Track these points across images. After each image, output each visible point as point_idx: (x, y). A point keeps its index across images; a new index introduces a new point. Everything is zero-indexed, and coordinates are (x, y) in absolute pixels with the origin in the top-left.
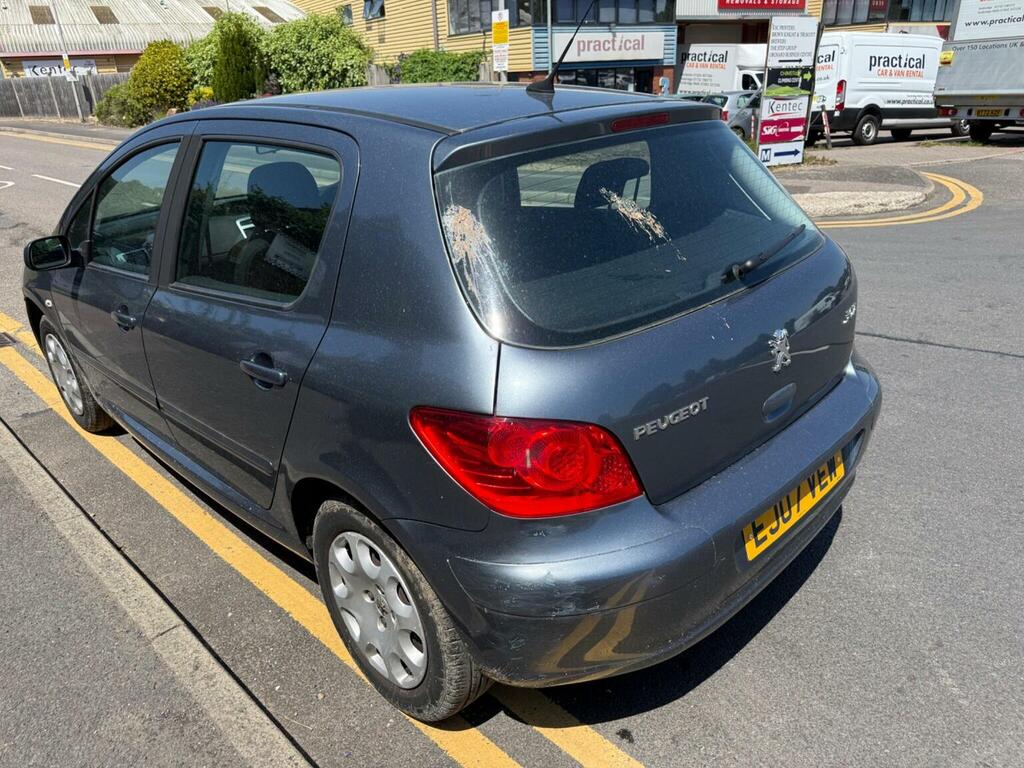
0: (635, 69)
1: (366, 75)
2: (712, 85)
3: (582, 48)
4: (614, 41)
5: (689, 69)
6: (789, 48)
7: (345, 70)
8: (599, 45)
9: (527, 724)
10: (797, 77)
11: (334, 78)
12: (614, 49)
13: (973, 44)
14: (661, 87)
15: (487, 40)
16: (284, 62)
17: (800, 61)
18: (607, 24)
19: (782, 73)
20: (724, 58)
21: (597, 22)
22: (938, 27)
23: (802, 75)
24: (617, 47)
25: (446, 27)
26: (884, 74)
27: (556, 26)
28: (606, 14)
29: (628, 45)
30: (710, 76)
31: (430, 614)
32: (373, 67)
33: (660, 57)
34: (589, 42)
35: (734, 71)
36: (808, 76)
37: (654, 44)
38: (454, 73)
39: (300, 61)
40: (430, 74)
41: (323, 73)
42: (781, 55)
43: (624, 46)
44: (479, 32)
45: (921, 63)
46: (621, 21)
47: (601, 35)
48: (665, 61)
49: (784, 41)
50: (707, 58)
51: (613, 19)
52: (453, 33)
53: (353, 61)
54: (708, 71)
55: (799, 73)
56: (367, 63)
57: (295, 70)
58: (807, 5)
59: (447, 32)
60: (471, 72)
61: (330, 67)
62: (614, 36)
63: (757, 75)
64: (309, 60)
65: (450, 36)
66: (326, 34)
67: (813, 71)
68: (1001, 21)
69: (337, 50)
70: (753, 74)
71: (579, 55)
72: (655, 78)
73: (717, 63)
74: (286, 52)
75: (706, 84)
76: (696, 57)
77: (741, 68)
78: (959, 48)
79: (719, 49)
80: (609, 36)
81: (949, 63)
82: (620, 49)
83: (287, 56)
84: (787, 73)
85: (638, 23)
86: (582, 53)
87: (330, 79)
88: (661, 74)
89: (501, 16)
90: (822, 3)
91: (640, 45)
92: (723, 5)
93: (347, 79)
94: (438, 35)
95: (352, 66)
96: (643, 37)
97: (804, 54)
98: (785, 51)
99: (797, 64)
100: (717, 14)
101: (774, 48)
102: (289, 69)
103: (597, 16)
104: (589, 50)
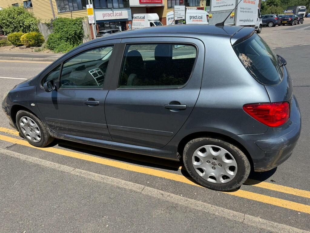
0: (120, 22)
1: (38, 26)
2: (141, 26)
3: (104, 16)
4: (113, 13)
5: (134, 21)
6: (179, 14)
7: (30, 25)
8: (109, 15)
9: (250, 185)
10: (182, 22)
11: (25, 28)
12: (114, 16)
13: (216, 12)
14: (129, 27)
15: (72, 14)
16: (4, 23)
17: (182, 18)
18: (111, 8)
19: (178, 21)
20: (144, 18)
21: (107, 8)
22: (197, 8)
23: (183, 22)
24: (114, 15)
25: (56, 10)
26: (194, 21)
27: (95, 9)
28: (110, 5)
29: (118, 15)
30: (140, 23)
31: (243, 159)
32: (40, 24)
33: (127, 18)
34: (106, 14)
35: (147, 21)
36: (184, 22)
37: (124, 14)
38: (74, 25)
39: (11, 23)
40: (64, 25)
41: (21, 26)
42: (177, 16)
43: (116, 15)
44: (70, 11)
45: (201, 18)
46: (114, 7)
47: (109, 12)
48: (129, 19)
49: (178, 12)
50: (139, 18)
51: (112, 7)
52: (59, 12)
53: (32, 22)
54: (140, 22)
55: (182, 21)
56: (38, 22)
57: (9, 26)
58: (163, 2)
59: (57, 12)
60: (80, 24)
61: (23, 24)
62: (113, 12)
63: (154, 22)
64: (14, 22)
65: (58, 13)
66: (20, 13)
67: (185, 20)
68: (222, 6)
69: (25, 18)
70: (153, 22)
71: (104, 18)
72: (127, 24)
73: (142, 19)
74: (4, 20)
75: (140, 26)
76: (135, 18)
77: (149, 20)
78: (213, 13)
79: (142, 15)
80: (111, 12)
81: (211, 17)
82: (115, 16)
83: (5, 21)
84: (179, 21)
85: (119, 8)
86: (104, 17)
87: (24, 28)
88: (128, 23)
89: (90, 6)
90: (167, 1)
91: (121, 14)
92: (140, 2)
93: (31, 28)
94: (54, 13)
95: (32, 24)
96: (121, 12)
97: (183, 16)
98: (178, 15)
99: (181, 19)
100: (139, 5)
101: (176, 14)
102: (6, 26)
103: (107, 6)
104: (106, 16)
